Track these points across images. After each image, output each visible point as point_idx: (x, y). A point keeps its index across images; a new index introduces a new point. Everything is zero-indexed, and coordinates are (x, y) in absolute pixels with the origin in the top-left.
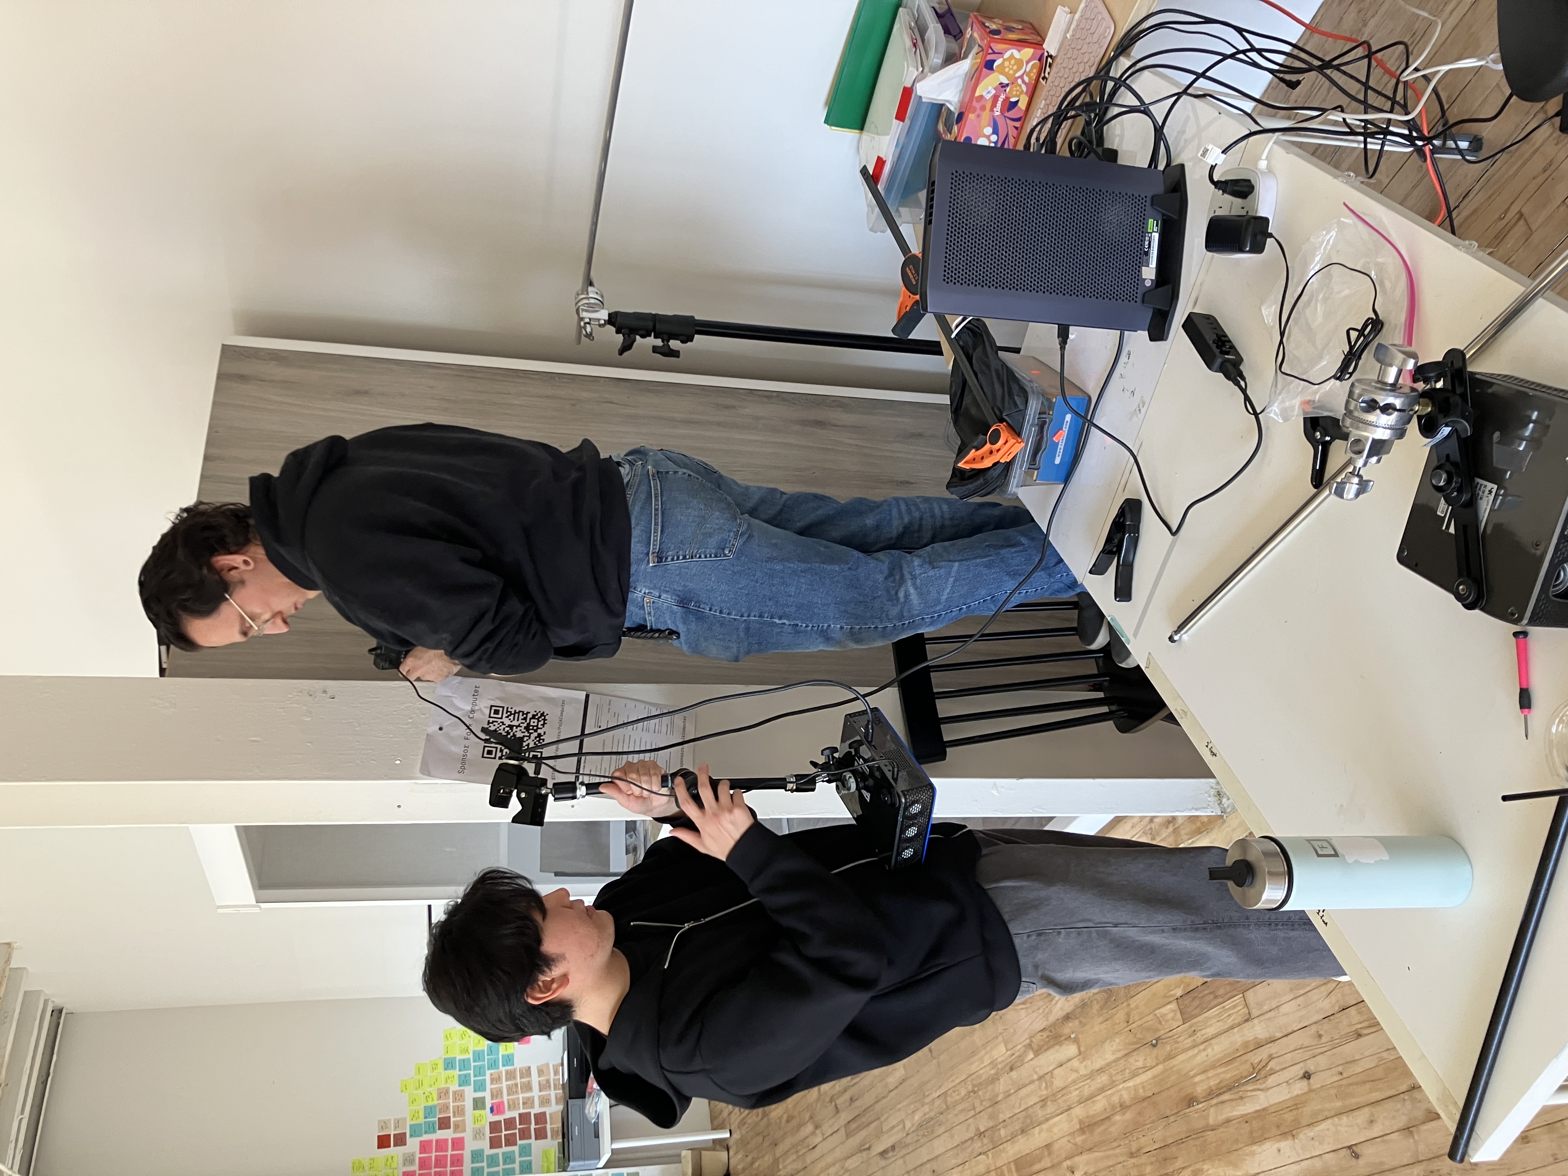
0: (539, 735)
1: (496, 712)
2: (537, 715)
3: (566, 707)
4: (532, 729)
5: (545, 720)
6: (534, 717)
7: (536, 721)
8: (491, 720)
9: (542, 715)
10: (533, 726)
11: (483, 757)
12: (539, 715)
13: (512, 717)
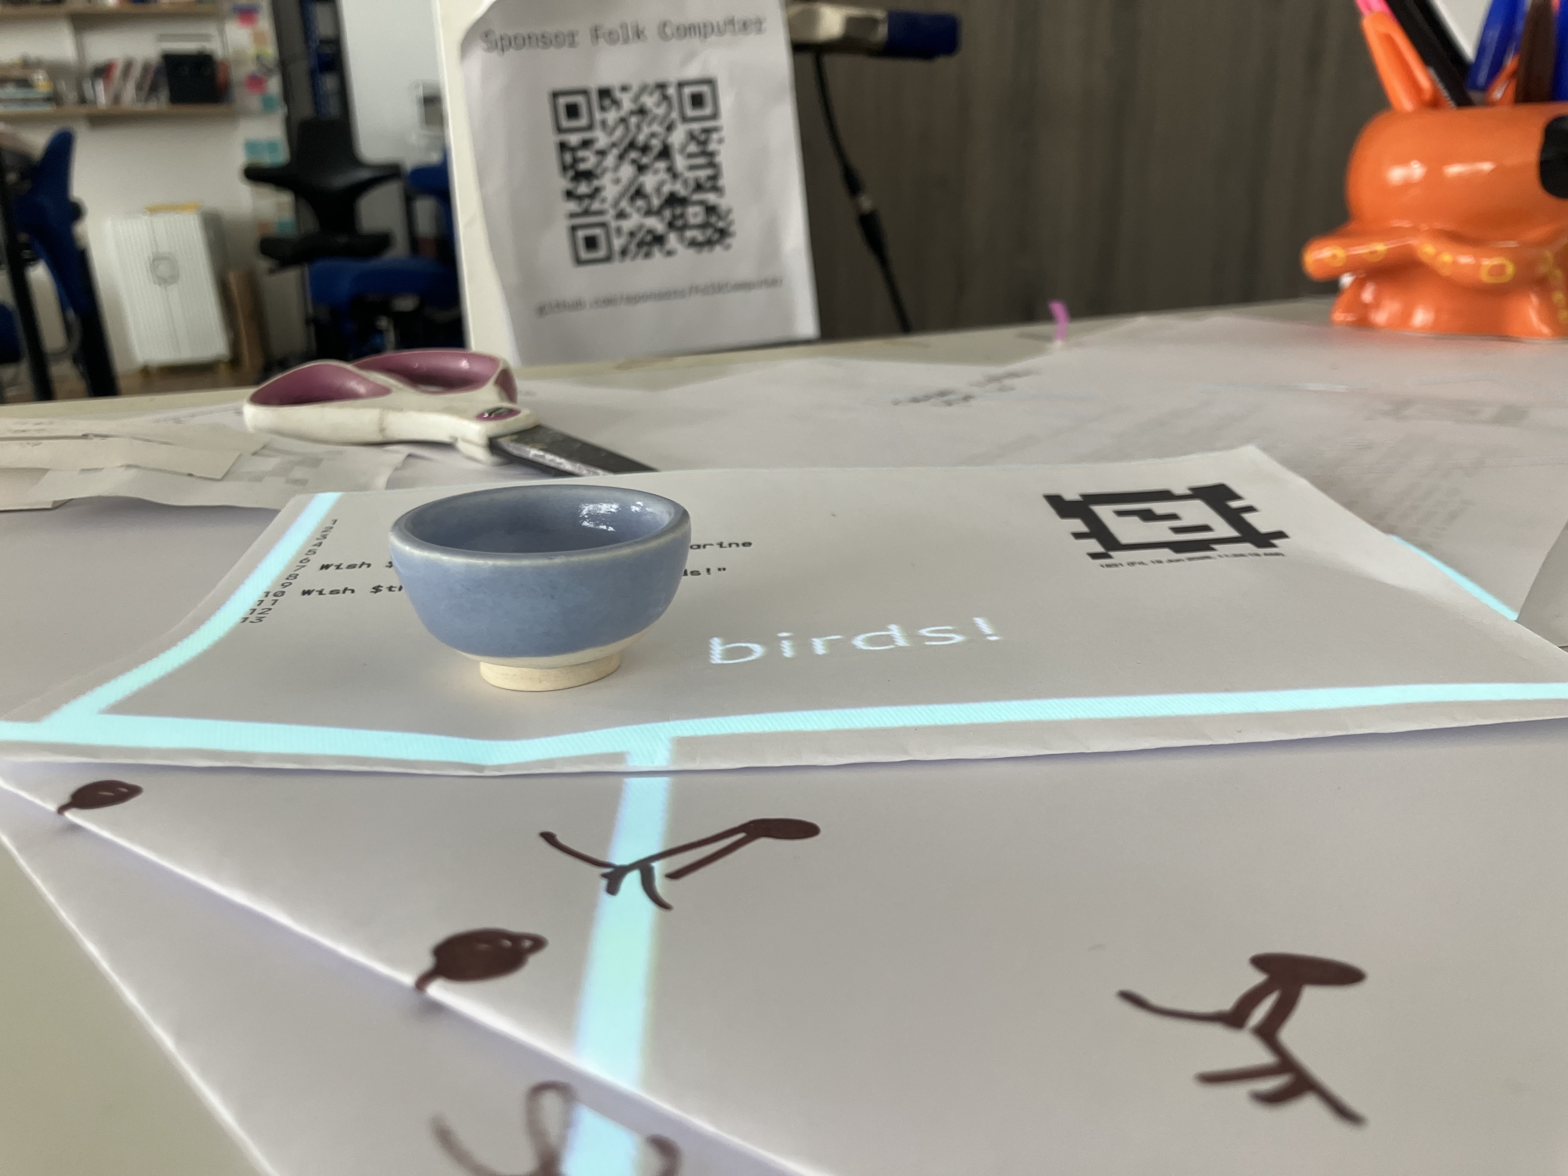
0: (659, 240)
1: (697, 101)
2: (720, 218)
3: (759, 295)
4: (675, 217)
5: (709, 243)
6: (711, 210)
7: (699, 220)
8: (671, 91)
9: (723, 233)
10: (682, 216)
11: (555, 95)
12: (721, 224)
13: (693, 148)
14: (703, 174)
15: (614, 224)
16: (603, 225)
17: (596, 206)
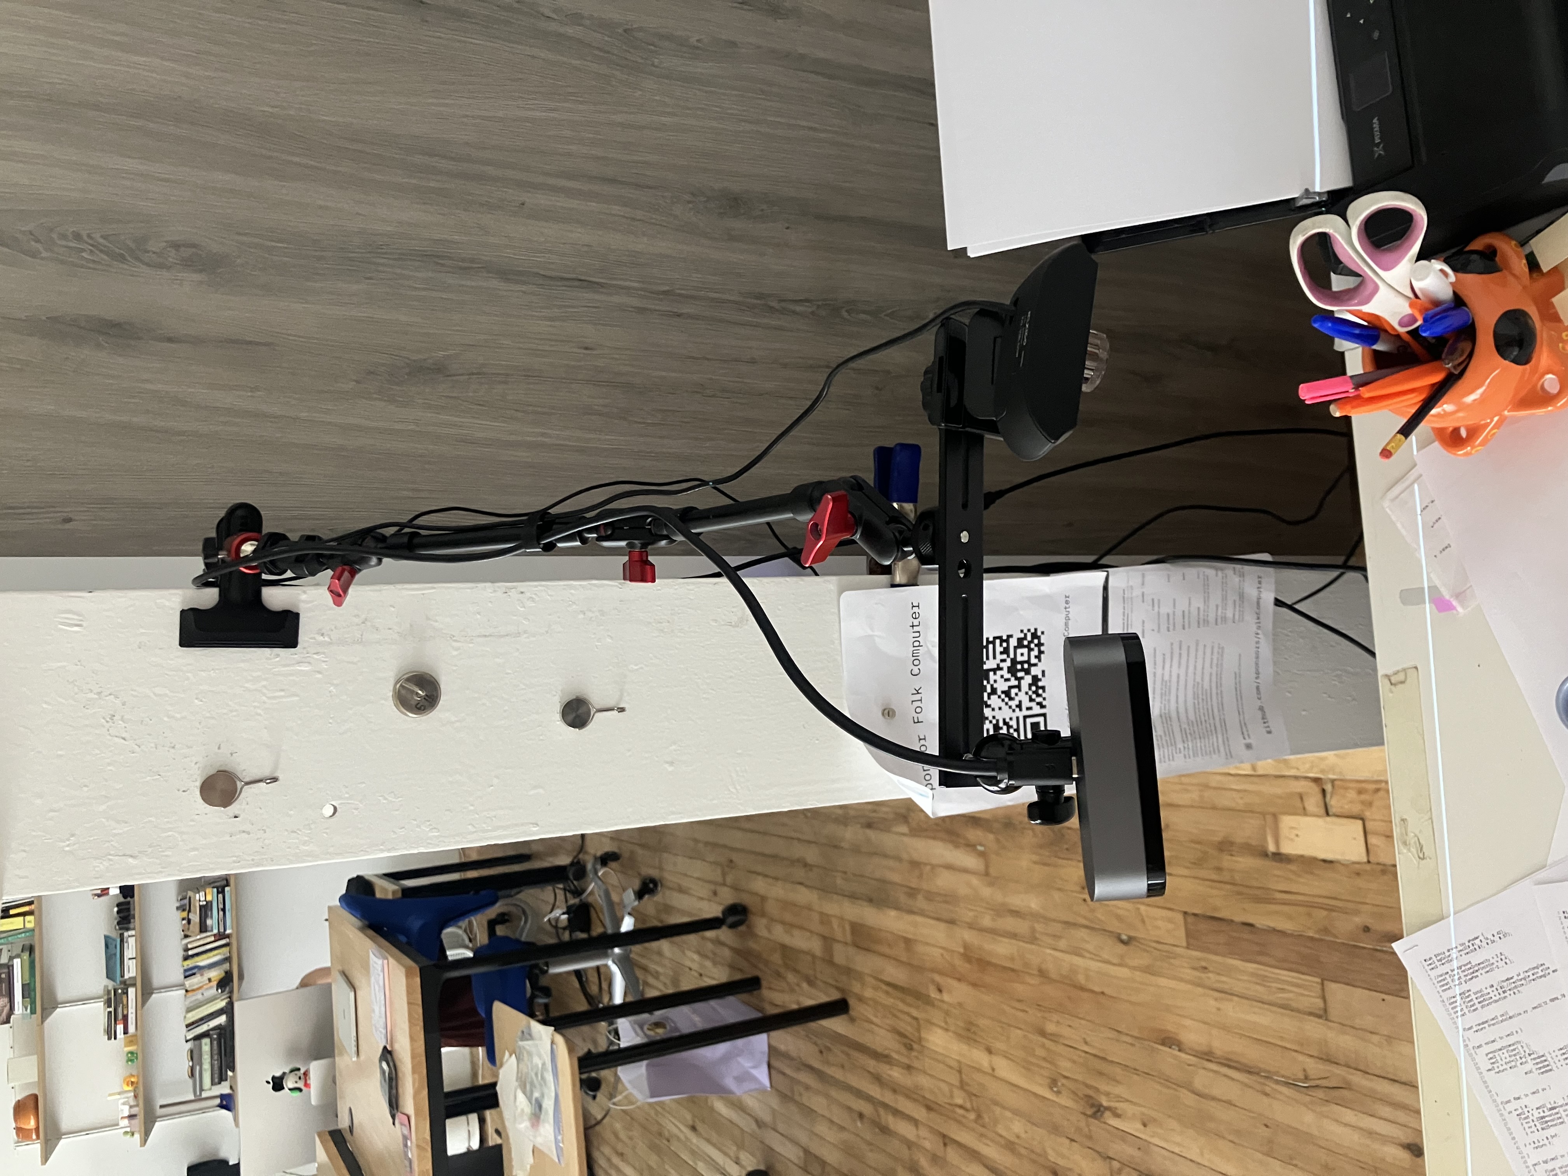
0: (1036, 679)
2: (1025, 638)
3: (1073, 610)
4: (1023, 670)
5: (1040, 645)
9: (1035, 635)
12: (1029, 638)
14: (999, 649)
15: (1025, 712)
16: (1025, 717)
17: (1013, 723)
